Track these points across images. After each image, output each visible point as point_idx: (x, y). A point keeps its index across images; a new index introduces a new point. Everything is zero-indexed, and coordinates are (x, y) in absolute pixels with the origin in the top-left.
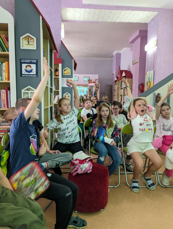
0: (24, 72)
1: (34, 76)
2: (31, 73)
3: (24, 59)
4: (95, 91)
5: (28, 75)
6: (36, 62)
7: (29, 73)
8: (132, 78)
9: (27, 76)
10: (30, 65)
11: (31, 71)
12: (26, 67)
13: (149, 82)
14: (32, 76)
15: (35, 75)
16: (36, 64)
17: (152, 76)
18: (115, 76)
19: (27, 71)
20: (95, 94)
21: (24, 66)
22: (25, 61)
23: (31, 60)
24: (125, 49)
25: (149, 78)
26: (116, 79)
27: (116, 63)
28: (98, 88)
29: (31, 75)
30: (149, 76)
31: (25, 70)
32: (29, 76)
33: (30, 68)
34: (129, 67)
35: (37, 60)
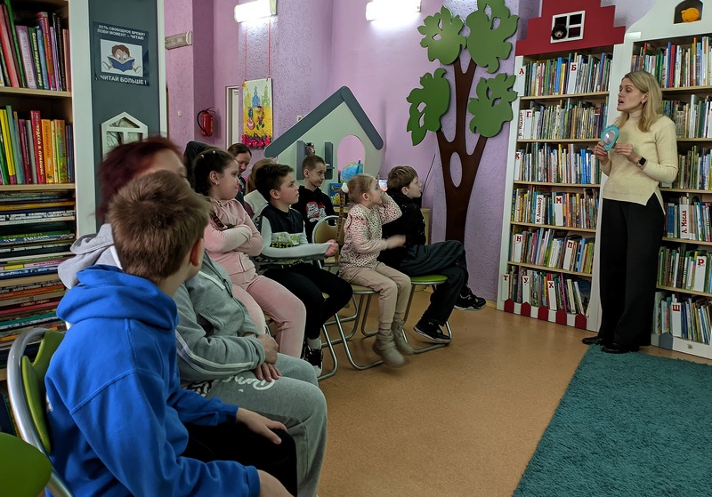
0: (106, 67)
1: (136, 82)
6: (142, 38)
7: (123, 71)
9: (117, 79)
10: (126, 45)
11: (129, 65)
12: (115, 49)
13: (258, 107)
16: (145, 45)
17: (266, 93)
19: (115, 64)
21: (107, 46)
22: (109, 30)
23: (129, 32)
25: (256, 98)
29: (128, 77)
30: (256, 92)
31: (110, 58)
32: (122, 80)
33: (125, 56)
35: (146, 34)
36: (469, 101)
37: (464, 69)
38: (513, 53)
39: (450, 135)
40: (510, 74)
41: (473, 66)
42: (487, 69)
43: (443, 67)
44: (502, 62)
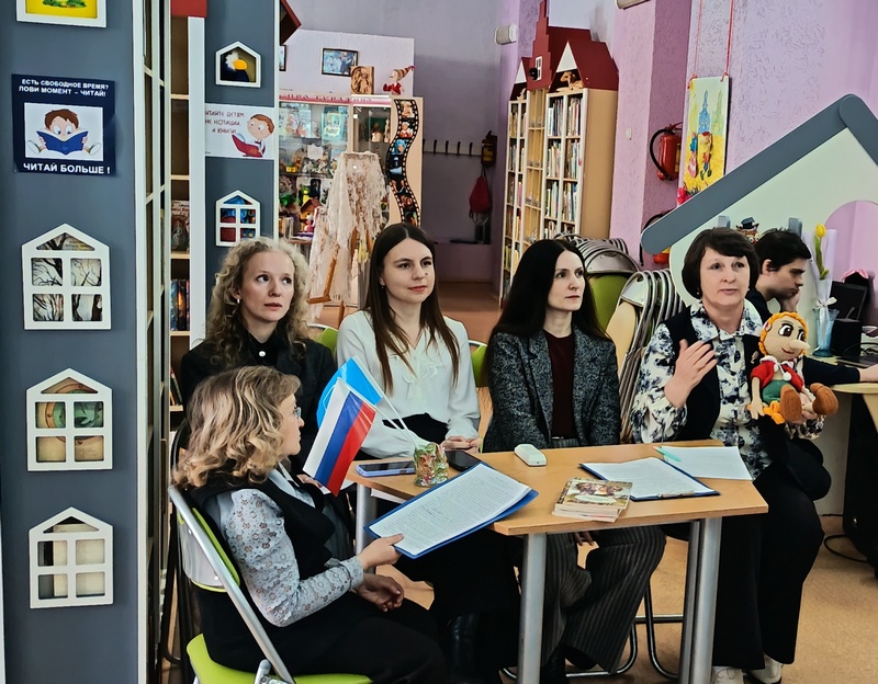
1: (92, 170)
3: (39, 79)
5: (59, 162)
7: (66, 153)
8: (615, 87)
9: (54, 167)
11: (76, 143)
12: (49, 119)
13: (706, 134)
14: (84, 170)
17: (719, 107)
19: (51, 143)
20: (391, 165)
22: (40, 86)
23: (79, 85)
25: (705, 113)
26: (521, 78)
29: (75, 163)
30: (705, 104)
32: (63, 169)
33: (69, 126)
35: (112, 84)
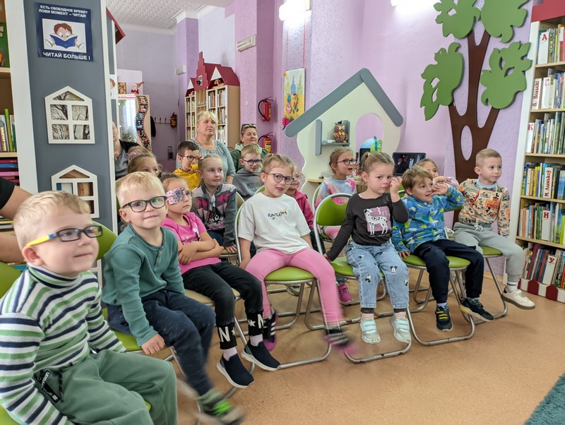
0: (49, 44)
1: (80, 57)
2: (70, 49)
3: (50, 6)
4: (138, 116)
5: (63, 52)
6: (84, 16)
7: (66, 47)
8: (239, 85)
9: (60, 55)
10: (68, 23)
11: (71, 42)
12: (57, 28)
13: (295, 95)
14: (76, 57)
15: (84, 54)
16: (88, 21)
17: (300, 82)
18: (185, 77)
19: (58, 41)
20: (137, 124)
21: (48, 25)
22: (50, 10)
23: (71, 10)
24: (209, 9)
25: (293, 86)
26: (191, 86)
27: (188, 44)
28: (145, 106)
29: (71, 53)
30: (293, 81)
31: (52, 36)
32: (65, 56)
33: (68, 33)
34: (224, 56)
35: (89, 11)
36: (482, 73)
37: (478, 41)
38: (529, 18)
39: (462, 109)
40: (524, 42)
41: (487, 37)
42: (500, 39)
43: (457, 41)
44: (517, 31)
